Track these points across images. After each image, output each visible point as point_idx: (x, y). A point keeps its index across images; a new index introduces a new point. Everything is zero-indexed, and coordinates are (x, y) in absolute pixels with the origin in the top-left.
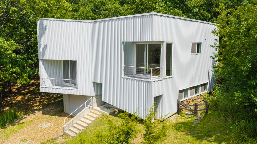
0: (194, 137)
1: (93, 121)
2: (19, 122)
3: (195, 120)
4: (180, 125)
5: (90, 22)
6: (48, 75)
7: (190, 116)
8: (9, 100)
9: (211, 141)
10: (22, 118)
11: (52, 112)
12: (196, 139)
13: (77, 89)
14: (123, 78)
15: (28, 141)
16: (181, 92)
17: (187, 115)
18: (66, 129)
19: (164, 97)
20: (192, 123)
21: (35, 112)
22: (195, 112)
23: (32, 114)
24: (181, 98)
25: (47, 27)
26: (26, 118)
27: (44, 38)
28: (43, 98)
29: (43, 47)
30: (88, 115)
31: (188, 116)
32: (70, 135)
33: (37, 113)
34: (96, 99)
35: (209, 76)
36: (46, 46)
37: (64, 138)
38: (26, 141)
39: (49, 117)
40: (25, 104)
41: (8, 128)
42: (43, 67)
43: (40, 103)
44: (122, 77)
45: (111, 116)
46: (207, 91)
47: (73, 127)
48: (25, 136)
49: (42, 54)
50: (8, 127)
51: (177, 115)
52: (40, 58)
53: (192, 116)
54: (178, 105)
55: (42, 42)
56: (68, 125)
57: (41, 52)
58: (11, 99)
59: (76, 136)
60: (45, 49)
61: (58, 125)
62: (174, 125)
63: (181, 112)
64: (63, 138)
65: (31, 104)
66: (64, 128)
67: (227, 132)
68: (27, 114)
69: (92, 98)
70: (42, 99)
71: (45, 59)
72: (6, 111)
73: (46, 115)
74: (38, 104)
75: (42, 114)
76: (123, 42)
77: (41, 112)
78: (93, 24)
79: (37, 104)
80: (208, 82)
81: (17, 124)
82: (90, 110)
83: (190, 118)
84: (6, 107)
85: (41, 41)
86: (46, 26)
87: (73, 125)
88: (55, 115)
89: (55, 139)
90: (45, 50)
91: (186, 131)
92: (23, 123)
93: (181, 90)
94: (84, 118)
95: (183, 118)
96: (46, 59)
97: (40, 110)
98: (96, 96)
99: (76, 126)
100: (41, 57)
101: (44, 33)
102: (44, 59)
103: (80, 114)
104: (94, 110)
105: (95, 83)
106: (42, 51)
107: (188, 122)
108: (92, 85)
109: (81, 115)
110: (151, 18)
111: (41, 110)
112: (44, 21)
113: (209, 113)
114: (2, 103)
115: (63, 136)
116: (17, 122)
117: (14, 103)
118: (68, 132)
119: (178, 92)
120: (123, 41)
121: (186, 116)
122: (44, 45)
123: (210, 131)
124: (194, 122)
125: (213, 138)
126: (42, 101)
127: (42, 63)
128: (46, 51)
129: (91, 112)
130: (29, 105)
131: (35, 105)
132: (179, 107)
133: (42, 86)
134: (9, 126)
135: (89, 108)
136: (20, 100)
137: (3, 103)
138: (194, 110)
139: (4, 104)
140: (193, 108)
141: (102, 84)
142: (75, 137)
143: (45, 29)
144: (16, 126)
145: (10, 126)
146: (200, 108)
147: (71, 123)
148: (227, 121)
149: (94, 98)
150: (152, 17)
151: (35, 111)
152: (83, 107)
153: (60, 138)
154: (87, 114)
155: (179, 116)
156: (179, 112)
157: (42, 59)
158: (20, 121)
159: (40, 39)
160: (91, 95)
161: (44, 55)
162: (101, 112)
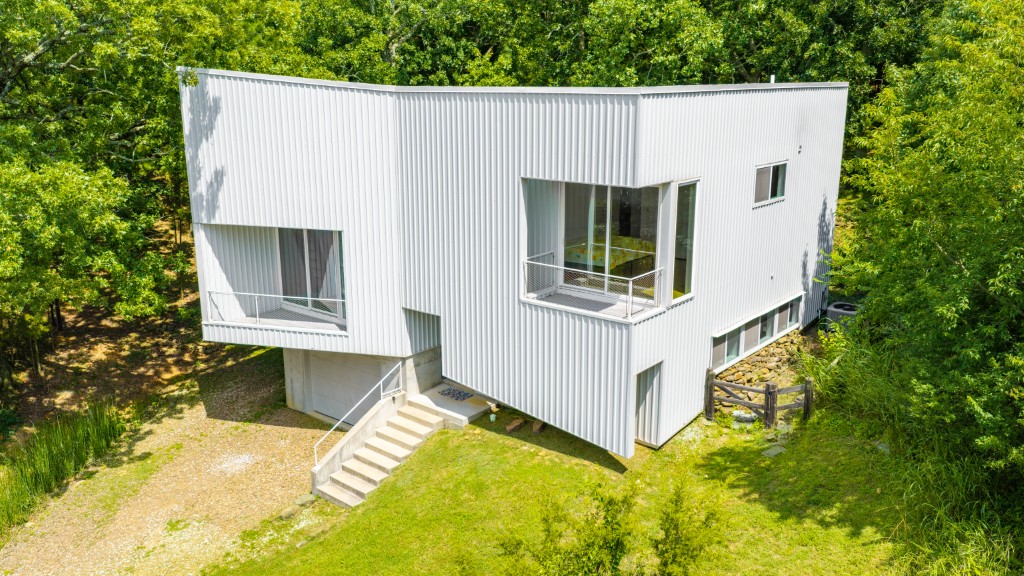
0: (771, 509)
1: (414, 448)
2: (130, 452)
3: (769, 441)
4: (719, 459)
5: (391, 93)
7: (750, 426)
8: (62, 359)
9: (828, 519)
10: (136, 436)
11: (241, 407)
12: (778, 514)
13: (343, 333)
14: (524, 304)
15: (194, 526)
16: (717, 341)
17: (739, 420)
18: (320, 478)
19: (665, 368)
20: (759, 453)
21: (179, 406)
22: (767, 415)
23: (169, 415)
24: (717, 359)
25: (223, 104)
26: (149, 433)
27: (213, 145)
28: (191, 346)
29: (206, 176)
30: (390, 424)
31: (743, 425)
32: (340, 502)
33: (185, 411)
34: (417, 365)
35: (805, 275)
36: (219, 175)
37: (321, 512)
38: (185, 526)
39: (237, 428)
40: (126, 375)
41: (97, 475)
42: (210, 248)
43: (180, 370)
44: (519, 300)
45: (478, 431)
46: (797, 325)
47: (344, 468)
48: (176, 507)
49: (205, 203)
50: (97, 472)
51: (704, 421)
52: (200, 215)
53: (757, 424)
54: (709, 389)
55: (205, 159)
56: (328, 463)
57: (201, 195)
58: (70, 355)
59: (363, 505)
60: (215, 185)
61: (282, 462)
62: (701, 462)
63: (716, 410)
64: (317, 510)
65: (151, 372)
66: (313, 476)
67: (878, 491)
68: (146, 415)
69: (404, 364)
70: (184, 350)
71: (217, 220)
72: (62, 405)
73: (224, 418)
74: (176, 371)
75: (208, 416)
76: (523, 179)
77: (200, 409)
78: (405, 103)
79: (171, 372)
80: (803, 293)
81: (125, 459)
82: (397, 406)
83: (749, 432)
84: (61, 389)
85: (200, 153)
86: (217, 101)
87: (345, 464)
88: (256, 418)
89: (290, 517)
90: (218, 189)
91: (744, 486)
92: (146, 456)
93: (718, 335)
94: (379, 435)
95: (725, 430)
96: (223, 223)
97: (192, 397)
98: (416, 356)
99: (353, 464)
100: (203, 215)
101: (211, 127)
102: (212, 222)
103: (365, 425)
104: (411, 404)
105: (410, 311)
106: (204, 194)
107: (745, 449)
108: (401, 318)
109: (369, 428)
110: (631, 106)
111: (198, 400)
112: (209, 80)
113: (814, 419)
114: (42, 374)
115: (313, 502)
116: (123, 450)
117: (86, 373)
118: (327, 488)
119: (710, 343)
120: (522, 175)
121: (736, 426)
122: (213, 170)
123: (821, 486)
124: (763, 450)
125: (834, 512)
126: (187, 358)
127: (206, 236)
128: (220, 195)
129: (400, 413)
130: (142, 376)
131: (167, 376)
132: (711, 394)
133: (211, 322)
134: (99, 469)
135: (394, 398)
136: (104, 357)
137: (46, 376)
138: (762, 407)
139: (50, 376)
140: (759, 400)
141: (438, 318)
142: (358, 507)
143: (216, 108)
144: (124, 465)
145: (103, 469)
146: (782, 400)
147: (338, 456)
148: (874, 450)
149: (410, 363)
150: (635, 104)
151: (176, 403)
152: (376, 397)
153: (306, 511)
154: (388, 422)
155: (709, 423)
156: (710, 410)
157: (205, 221)
158: (131, 446)
159: (197, 148)
160: (399, 355)
161: (213, 207)
162: (437, 413)
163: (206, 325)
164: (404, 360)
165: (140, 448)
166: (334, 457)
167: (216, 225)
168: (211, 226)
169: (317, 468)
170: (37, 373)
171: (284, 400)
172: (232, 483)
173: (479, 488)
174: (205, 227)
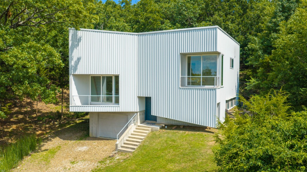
1: (145, 136)
5: (136, 35)
11: (74, 137)
13: (118, 106)
14: (181, 88)
15: (80, 162)
18: (118, 146)
19: (220, 104)
23: (48, 141)
30: (135, 131)
32: (127, 151)
33: (53, 139)
34: (140, 115)
36: (79, 59)
37: (122, 155)
38: (77, 162)
39: (76, 142)
42: (74, 82)
44: (179, 88)
45: (163, 130)
48: (70, 159)
49: (73, 68)
52: (71, 72)
54: (226, 114)
55: (74, 55)
57: (72, 65)
59: (136, 151)
61: (98, 147)
64: (120, 155)
69: (137, 114)
71: (76, 73)
73: (70, 140)
76: (180, 53)
77: (58, 138)
78: (141, 37)
80: (235, 97)
82: (136, 126)
86: (80, 38)
89: (113, 156)
92: (46, 150)
93: (227, 100)
97: (53, 136)
98: (141, 111)
99: (127, 142)
101: (78, 45)
103: (129, 131)
104: (139, 126)
105: (140, 97)
108: (137, 100)
111: (55, 137)
112: (79, 31)
115: (118, 153)
117: (10, 132)
118: (121, 149)
119: (225, 102)
120: (180, 52)
127: (73, 78)
129: (137, 128)
133: (73, 105)
135: (135, 124)
136: (15, 128)
141: (150, 98)
142: (134, 151)
144: (41, 152)
150: (215, 30)
154: (131, 134)
157: (73, 73)
158: (40, 148)
159: (72, 51)
160: (136, 111)
161: (75, 69)
162: (149, 127)
163: (71, 106)
164: (137, 112)
166: (122, 140)
167: (77, 75)
169: (118, 143)
171: (89, 135)
172: (85, 152)
173: (174, 141)
174: (73, 75)
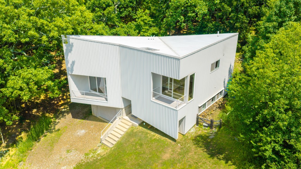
0: (209, 154)
1: (125, 132)
2: (54, 129)
3: (211, 134)
4: (198, 138)
5: (118, 45)
6: (75, 83)
7: (207, 128)
8: (32, 99)
9: (221, 158)
10: (55, 124)
11: (81, 114)
12: (210, 156)
13: (107, 102)
14: (152, 101)
15: (73, 152)
16: (199, 107)
17: (205, 126)
18: (103, 140)
19: (186, 118)
20: (208, 137)
21: (65, 114)
22: (211, 126)
23: (62, 117)
24: (199, 111)
25: (74, 44)
26: (59, 122)
27: (72, 54)
28: (65, 94)
29: (70, 63)
30: (119, 125)
31: (205, 128)
32: (108, 146)
33: (67, 116)
35: (224, 84)
36: (73, 63)
37: (103, 148)
38: (71, 151)
39: (80, 121)
40: (50, 103)
41: (47, 136)
44: (151, 100)
45: (141, 128)
46: (222, 96)
47: (108, 136)
48: (68, 146)
49: (70, 69)
50: (47, 135)
51: (196, 126)
53: (208, 128)
54: (198, 118)
55: (70, 58)
56: (104, 136)
57: (69, 67)
58: (34, 98)
59: (113, 147)
60: (73, 65)
61: (92, 133)
62: (194, 138)
63: (199, 123)
64: (102, 148)
65: (56, 102)
66: (101, 139)
67: (234, 151)
68: (57, 117)
71: (73, 73)
72: (35, 113)
73: (77, 118)
74: (62, 102)
75: (72, 117)
76: (151, 72)
77: (70, 115)
79: (61, 102)
80: (224, 89)
81: (53, 131)
82: (121, 120)
83: (207, 130)
84: (34, 109)
85: (68, 57)
86: (72, 44)
87: (108, 135)
88: (85, 118)
89: (96, 150)
90: (73, 66)
91: (204, 147)
92: (59, 130)
93: (200, 106)
94: (116, 127)
95: (201, 129)
96: (75, 74)
97: (68, 111)
98: (125, 108)
99: (110, 135)
100: (70, 72)
101: (71, 50)
102: (72, 74)
103: (114, 125)
104: (124, 119)
105: (123, 98)
106: (70, 67)
107: (205, 135)
108: (121, 99)
111: (69, 112)
112: (70, 39)
113: (222, 129)
114: (28, 104)
115: (101, 146)
116: (52, 128)
117: (39, 103)
118: (104, 142)
119: (198, 108)
121: (204, 128)
122: (72, 61)
123: (221, 149)
124: (209, 136)
125: (223, 156)
126: (65, 97)
127: (71, 77)
128: (74, 67)
129: (121, 122)
130: (54, 103)
131: (60, 103)
132: (198, 120)
134: (47, 134)
135: (120, 118)
136: (43, 98)
137: (29, 105)
138: (210, 124)
139: (30, 105)
140: (210, 123)
141: (131, 101)
142: (112, 147)
144: (54, 133)
145: (48, 134)
146: (215, 123)
148: (234, 140)
149: (124, 109)
150: (179, 61)
151: (64, 113)
152: (116, 118)
153: (100, 148)
155: (198, 127)
156: (198, 123)
157: (70, 73)
158: (54, 126)
159: (67, 55)
160: (121, 108)
161: (72, 70)
162: (131, 122)
163: (72, 98)
164: (122, 109)
165: (57, 127)
166: (106, 134)
167: (73, 75)
168: (72, 75)
169: (102, 137)
170: (27, 104)
171: (91, 112)
172: (81, 138)
173: (141, 145)
174: (70, 75)
